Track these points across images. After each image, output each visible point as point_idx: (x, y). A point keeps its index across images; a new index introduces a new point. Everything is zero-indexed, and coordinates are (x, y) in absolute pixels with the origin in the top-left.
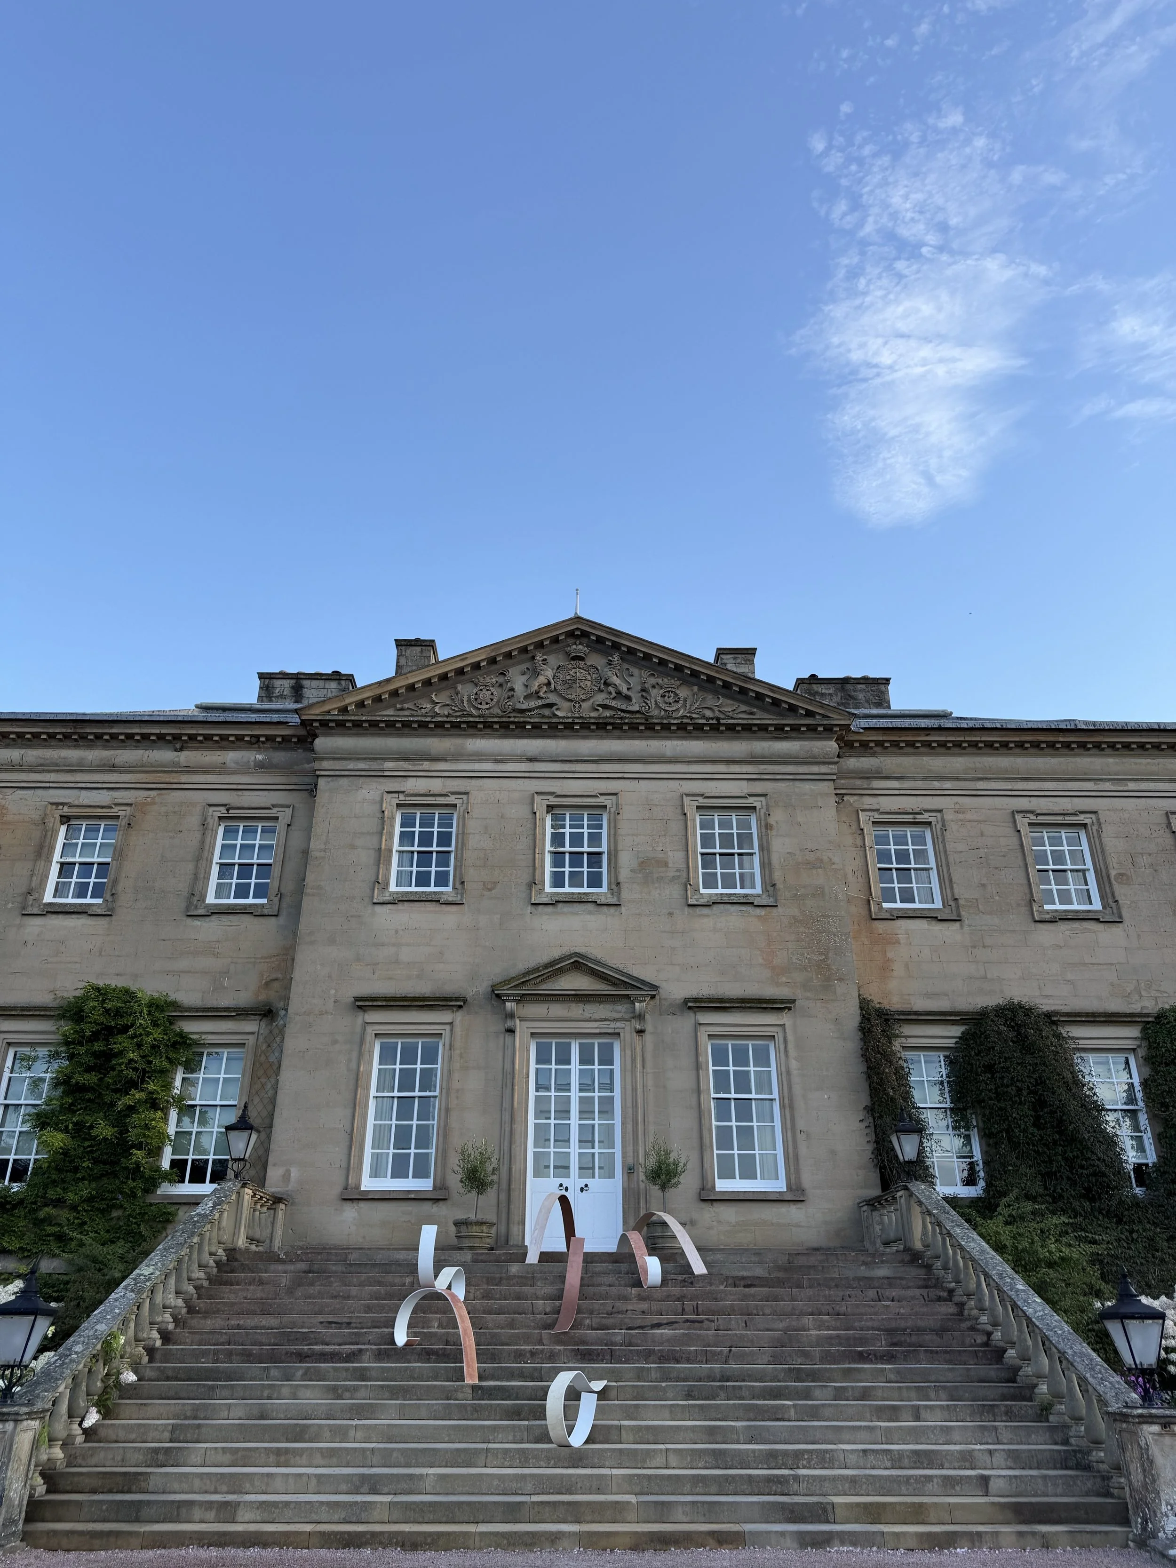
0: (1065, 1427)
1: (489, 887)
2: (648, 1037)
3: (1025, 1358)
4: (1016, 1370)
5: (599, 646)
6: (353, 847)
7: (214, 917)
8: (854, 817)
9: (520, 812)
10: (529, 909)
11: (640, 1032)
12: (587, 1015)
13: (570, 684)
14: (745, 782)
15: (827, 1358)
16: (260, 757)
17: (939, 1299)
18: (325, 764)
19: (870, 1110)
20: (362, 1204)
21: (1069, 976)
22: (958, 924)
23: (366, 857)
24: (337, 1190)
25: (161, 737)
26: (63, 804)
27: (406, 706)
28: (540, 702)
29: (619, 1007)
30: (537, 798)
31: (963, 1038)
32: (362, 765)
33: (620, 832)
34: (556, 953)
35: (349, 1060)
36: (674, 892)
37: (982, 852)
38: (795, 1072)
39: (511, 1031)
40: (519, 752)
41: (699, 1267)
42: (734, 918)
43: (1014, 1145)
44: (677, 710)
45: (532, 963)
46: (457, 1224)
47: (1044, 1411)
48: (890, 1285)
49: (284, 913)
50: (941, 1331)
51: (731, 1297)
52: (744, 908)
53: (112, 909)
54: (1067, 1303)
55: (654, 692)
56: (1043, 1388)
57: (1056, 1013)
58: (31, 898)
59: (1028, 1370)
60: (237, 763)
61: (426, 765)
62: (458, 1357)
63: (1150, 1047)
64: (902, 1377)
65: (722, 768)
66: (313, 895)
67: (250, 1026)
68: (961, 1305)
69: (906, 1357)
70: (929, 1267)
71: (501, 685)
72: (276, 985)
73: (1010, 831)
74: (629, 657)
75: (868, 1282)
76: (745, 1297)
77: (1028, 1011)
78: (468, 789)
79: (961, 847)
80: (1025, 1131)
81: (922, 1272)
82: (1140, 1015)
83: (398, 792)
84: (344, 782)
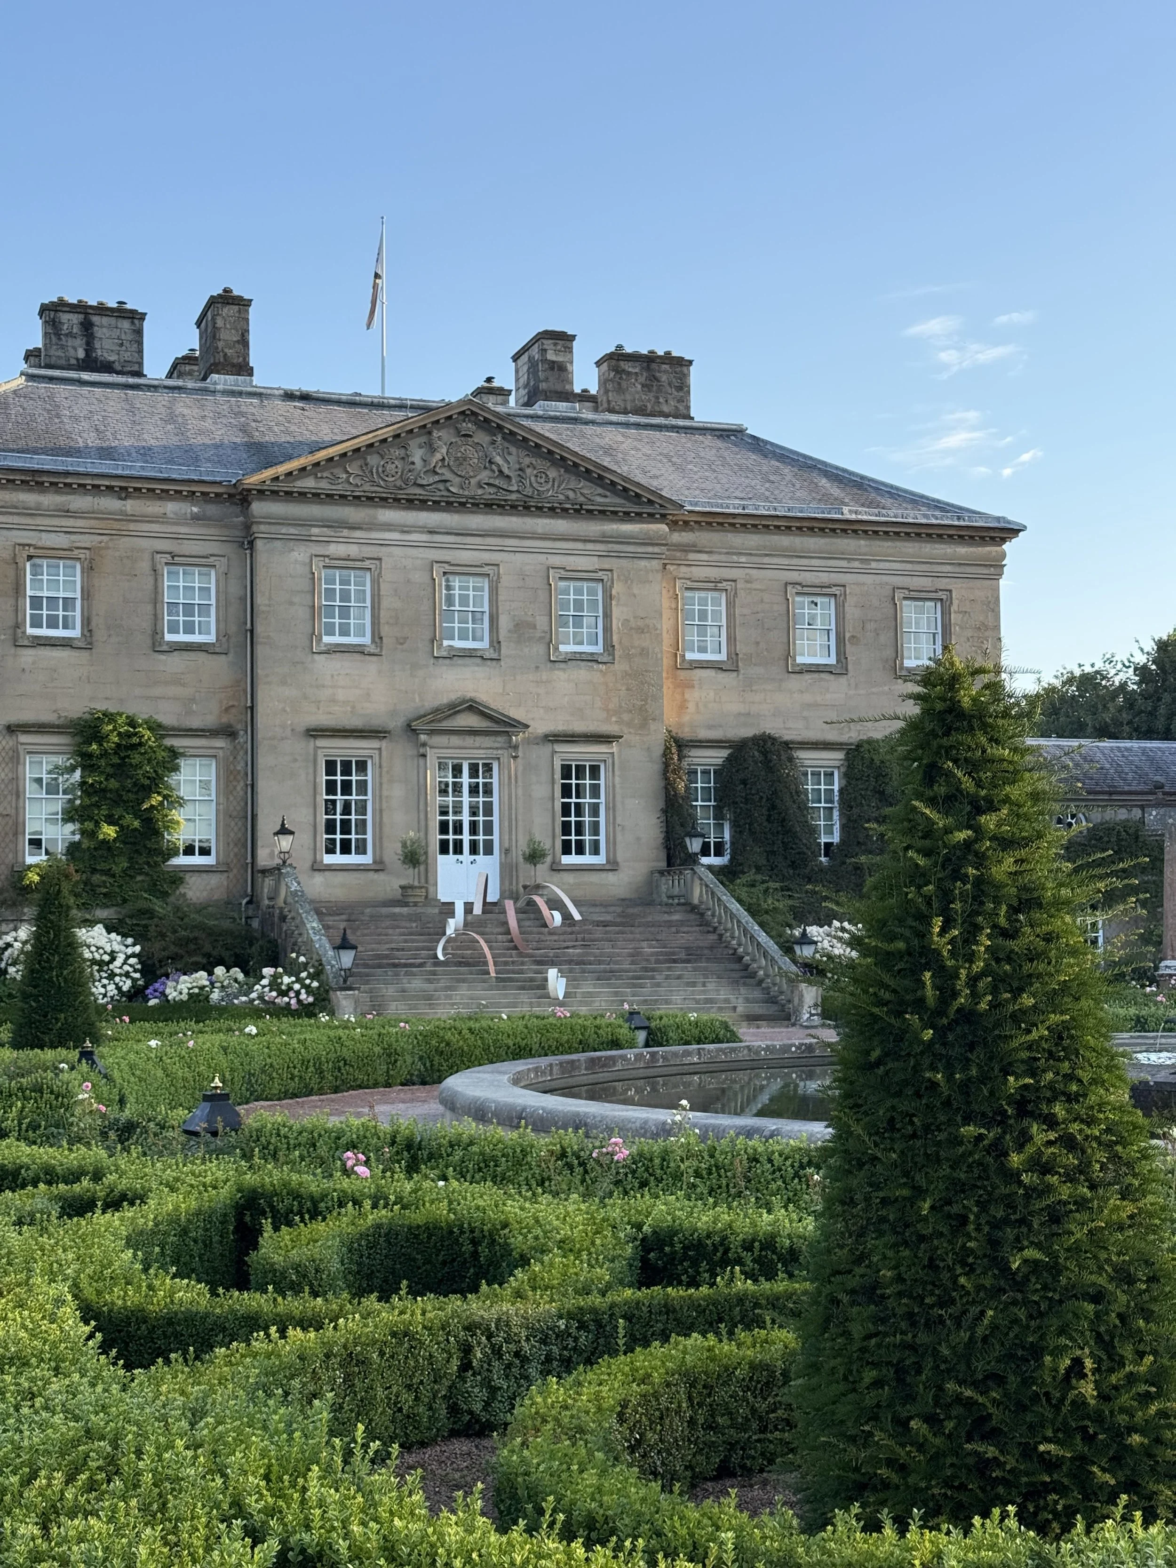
0: (769, 988)
1: (401, 641)
2: (519, 760)
3: (754, 960)
4: (748, 966)
5: (485, 425)
6: (291, 603)
7: (176, 653)
8: (672, 584)
9: (420, 577)
10: (432, 661)
11: (515, 757)
12: (477, 745)
13: (462, 461)
14: (596, 558)
15: (658, 962)
16: (195, 509)
17: (709, 932)
18: (262, 528)
19: (665, 811)
20: (327, 873)
21: (805, 714)
22: (735, 674)
23: (302, 613)
24: (308, 864)
25: (110, 488)
26: (29, 545)
27: (325, 475)
28: (437, 478)
29: (499, 739)
30: (435, 566)
31: (728, 759)
32: (292, 530)
33: (500, 598)
34: (453, 697)
35: (307, 774)
36: (540, 649)
37: (760, 616)
38: (618, 786)
39: (424, 756)
40: (421, 524)
41: (577, 916)
42: (582, 673)
43: (752, 833)
44: (548, 490)
45: (436, 703)
46: (402, 887)
47: (761, 982)
48: (682, 925)
49: (232, 650)
50: (711, 948)
51: (599, 932)
52: (590, 664)
53: (91, 644)
54: (774, 933)
55: (529, 471)
56: (761, 973)
57: (792, 742)
58: (19, 631)
59: (755, 966)
60: (176, 514)
61: (345, 532)
62: (486, 963)
63: (849, 767)
64: (695, 969)
65: (580, 545)
66: (265, 643)
67: (220, 743)
68: (721, 936)
69: (696, 961)
70: (702, 915)
71: (403, 458)
72: (233, 710)
73: (781, 599)
74: (509, 437)
75: (669, 924)
76: (606, 933)
77: (772, 739)
78: (380, 555)
79: (746, 611)
80: (761, 825)
81: (698, 917)
82: (846, 744)
83: (324, 556)
84: (278, 544)
